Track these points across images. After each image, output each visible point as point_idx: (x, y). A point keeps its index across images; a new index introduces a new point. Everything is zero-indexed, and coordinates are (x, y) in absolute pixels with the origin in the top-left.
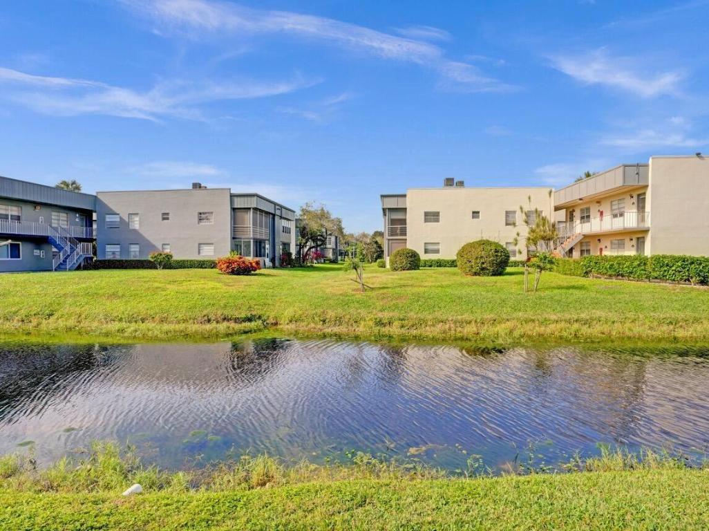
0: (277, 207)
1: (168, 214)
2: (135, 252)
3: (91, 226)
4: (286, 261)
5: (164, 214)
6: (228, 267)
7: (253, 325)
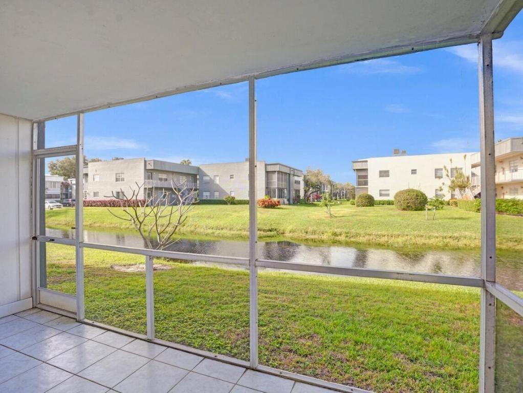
0: (291, 169)
1: (233, 175)
2: (217, 196)
3: (196, 182)
4: (296, 201)
5: (231, 175)
6: (263, 204)
7: (272, 233)
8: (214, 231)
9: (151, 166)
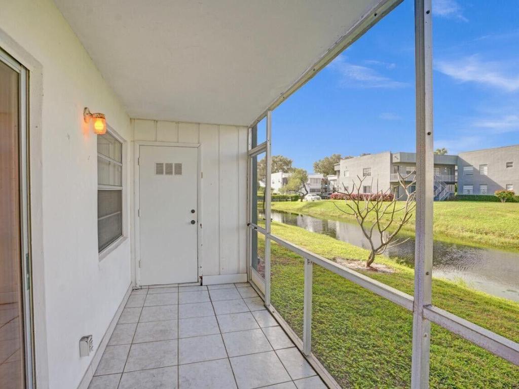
1: (511, 163)
2: (484, 190)
3: (454, 173)
5: (508, 163)
8: (473, 234)
9: (398, 159)
